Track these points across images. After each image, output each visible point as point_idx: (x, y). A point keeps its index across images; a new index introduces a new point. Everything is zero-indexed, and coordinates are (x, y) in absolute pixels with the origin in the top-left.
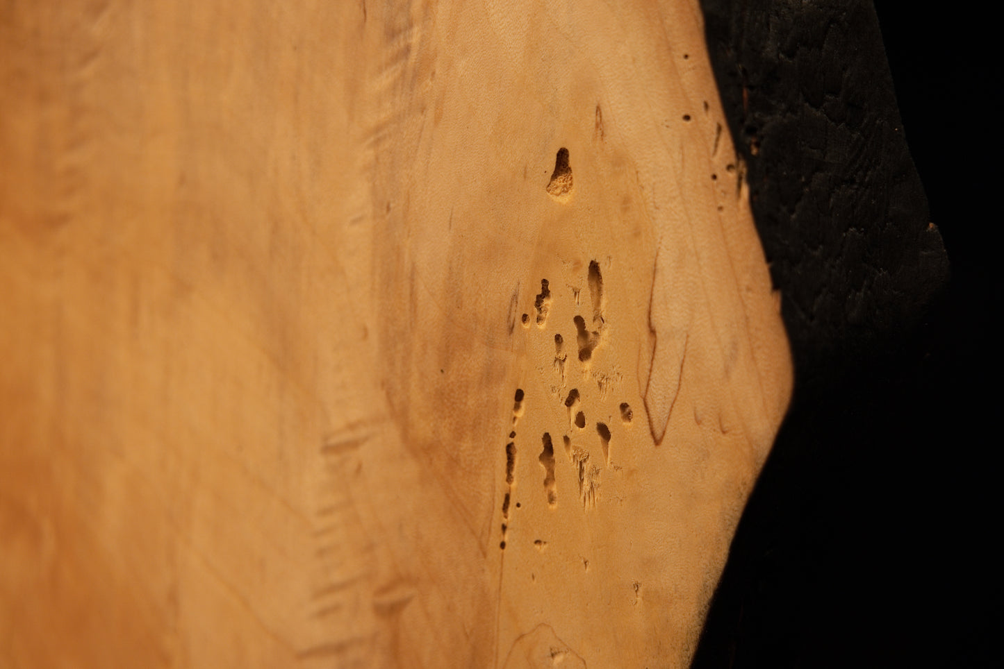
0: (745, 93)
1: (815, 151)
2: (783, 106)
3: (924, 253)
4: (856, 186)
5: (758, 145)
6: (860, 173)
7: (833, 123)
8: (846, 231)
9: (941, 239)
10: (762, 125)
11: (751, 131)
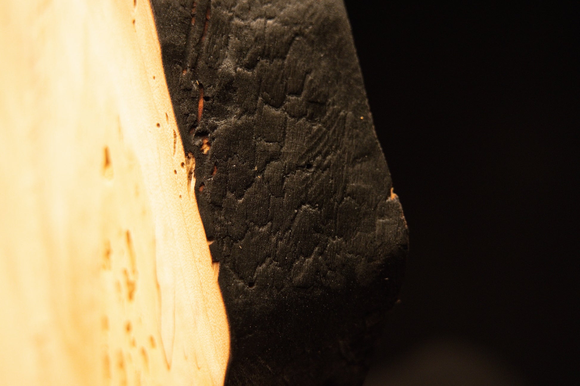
0: (201, 103)
1: (271, 144)
2: (239, 111)
3: (381, 220)
4: (312, 170)
5: (209, 144)
6: (319, 158)
7: (293, 119)
8: (299, 207)
9: (401, 208)
10: (214, 127)
11: (202, 134)
